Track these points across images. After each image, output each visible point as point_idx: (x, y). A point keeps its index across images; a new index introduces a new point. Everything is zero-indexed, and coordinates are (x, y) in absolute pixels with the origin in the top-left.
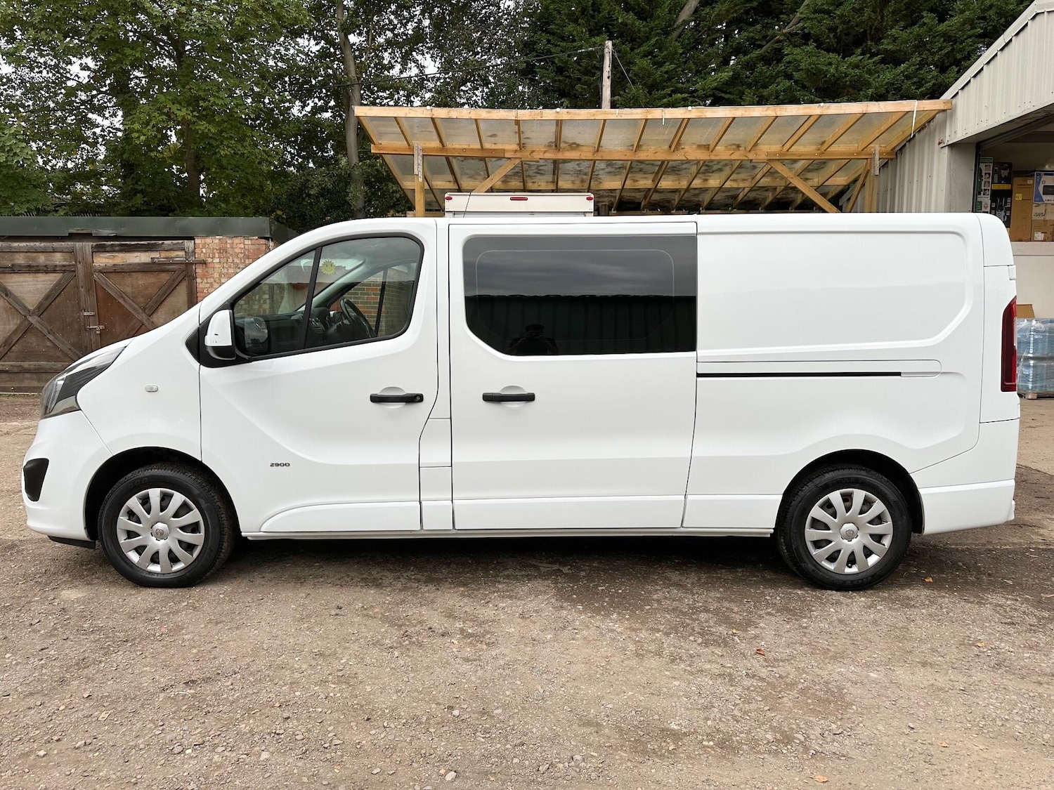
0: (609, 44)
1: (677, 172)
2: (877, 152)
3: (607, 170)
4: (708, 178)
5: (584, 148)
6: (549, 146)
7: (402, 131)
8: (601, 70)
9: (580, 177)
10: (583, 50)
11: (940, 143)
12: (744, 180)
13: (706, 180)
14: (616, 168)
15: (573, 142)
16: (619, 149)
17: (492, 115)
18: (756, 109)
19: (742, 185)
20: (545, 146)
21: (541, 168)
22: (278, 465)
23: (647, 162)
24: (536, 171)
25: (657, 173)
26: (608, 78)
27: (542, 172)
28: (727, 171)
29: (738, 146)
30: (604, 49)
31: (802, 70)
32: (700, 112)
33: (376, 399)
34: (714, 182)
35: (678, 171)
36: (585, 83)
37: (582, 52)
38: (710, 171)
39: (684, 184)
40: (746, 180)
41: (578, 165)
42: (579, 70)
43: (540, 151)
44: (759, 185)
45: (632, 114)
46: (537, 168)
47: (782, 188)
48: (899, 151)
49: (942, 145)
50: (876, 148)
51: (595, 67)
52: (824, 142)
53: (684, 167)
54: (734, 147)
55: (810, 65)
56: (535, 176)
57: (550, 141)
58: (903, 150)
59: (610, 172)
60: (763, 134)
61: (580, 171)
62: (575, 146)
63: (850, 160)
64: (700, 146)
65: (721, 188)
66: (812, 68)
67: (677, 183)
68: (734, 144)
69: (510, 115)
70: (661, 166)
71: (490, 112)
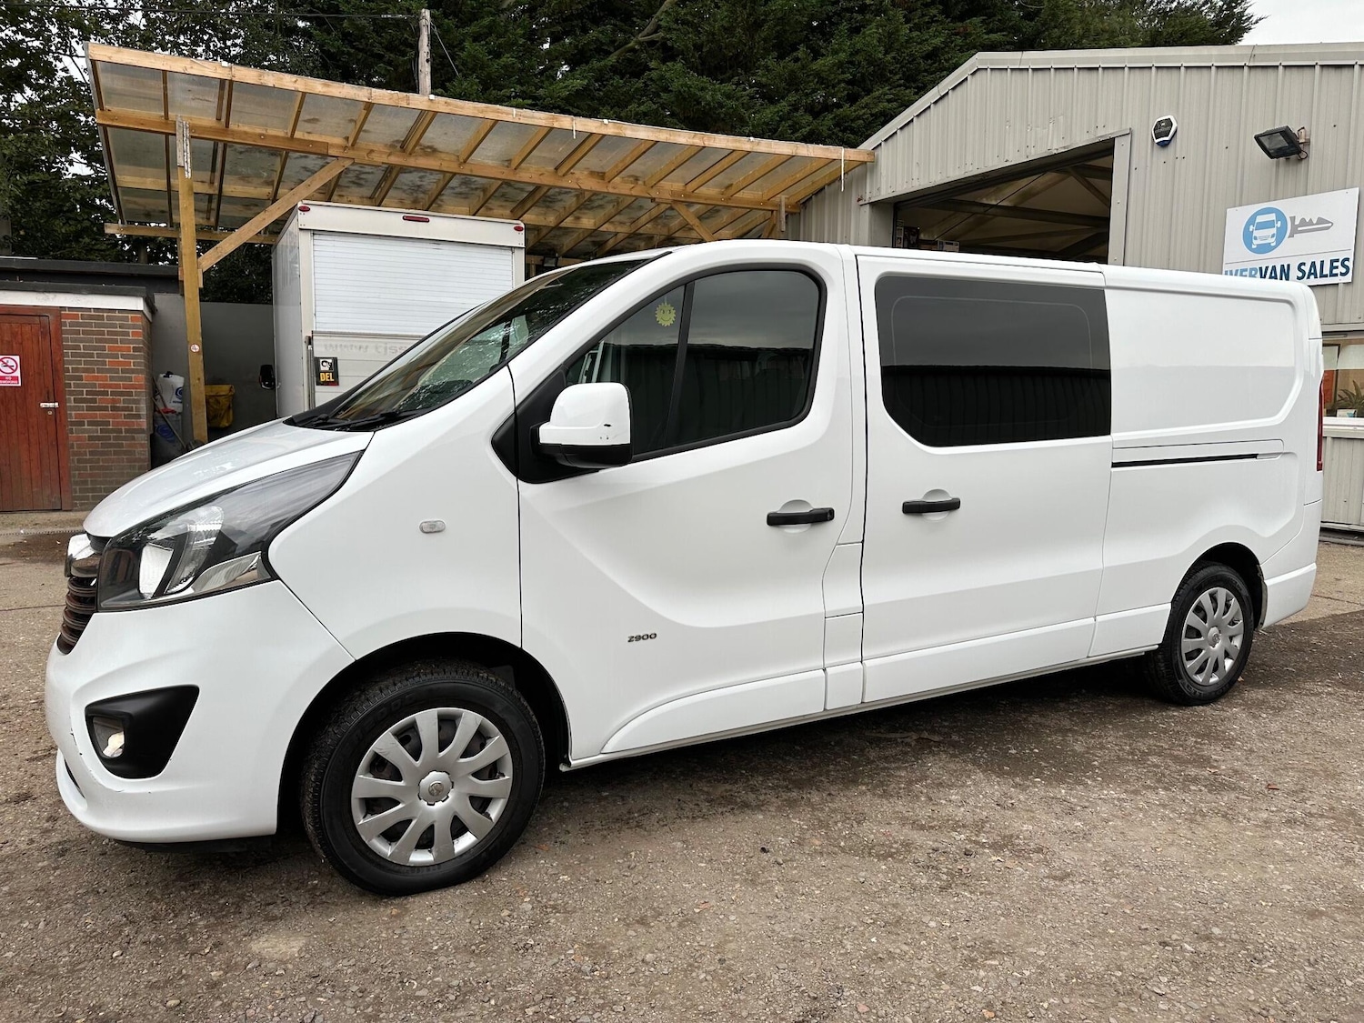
0: (426, 13)
1: (548, 203)
2: (783, 204)
3: (458, 190)
4: (580, 215)
5: (443, 156)
6: (392, 146)
7: (166, 96)
8: (416, 48)
9: (415, 195)
10: (389, 16)
11: (859, 200)
12: (621, 223)
13: (578, 218)
14: (472, 189)
15: (430, 144)
16: (490, 162)
17: (330, 89)
18: (682, 134)
19: (619, 229)
20: (386, 145)
21: (362, 176)
22: (639, 638)
23: (517, 185)
24: (353, 179)
25: (524, 201)
26: (427, 61)
27: (362, 182)
28: (610, 209)
29: (637, 179)
30: (418, 20)
31: (671, 91)
32: (618, 128)
33: (775, 520)
34: (587, 222)
35: (550, 202)
36: (389, 63)
37: (388, 18)
38: (589, 207)
39: (551, 220)
40: (624, 223)
41: (420, 177)
42: (381, 43)
43: (381, 152)
44: (641, 231)
45: (533, 117)
46: (357, 177)
47: (663, 237)
48: (805, 204)
49: (861, 203)
50: (783, 198)
51: (406, 43)
52: (731, 185)
53: (559, 198)
54: (632, 179)
55: (682, 85)
56: (348, 187)
57: (396, 139)
58: (807, 204)
59: (460, 194)
60: (678, 167)
61: (419, 186)
62: (433, 151)
63: (751, 209)
64: (592, 174)
65: (595, 230)
66: (684, 91)
67: (542, 218)
68: (632, 176)
69: (361, 93)
70: (532, 193)
71: (328, 86)
